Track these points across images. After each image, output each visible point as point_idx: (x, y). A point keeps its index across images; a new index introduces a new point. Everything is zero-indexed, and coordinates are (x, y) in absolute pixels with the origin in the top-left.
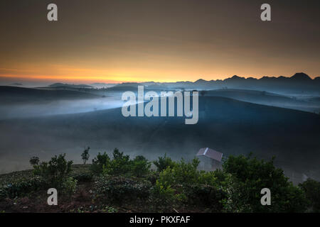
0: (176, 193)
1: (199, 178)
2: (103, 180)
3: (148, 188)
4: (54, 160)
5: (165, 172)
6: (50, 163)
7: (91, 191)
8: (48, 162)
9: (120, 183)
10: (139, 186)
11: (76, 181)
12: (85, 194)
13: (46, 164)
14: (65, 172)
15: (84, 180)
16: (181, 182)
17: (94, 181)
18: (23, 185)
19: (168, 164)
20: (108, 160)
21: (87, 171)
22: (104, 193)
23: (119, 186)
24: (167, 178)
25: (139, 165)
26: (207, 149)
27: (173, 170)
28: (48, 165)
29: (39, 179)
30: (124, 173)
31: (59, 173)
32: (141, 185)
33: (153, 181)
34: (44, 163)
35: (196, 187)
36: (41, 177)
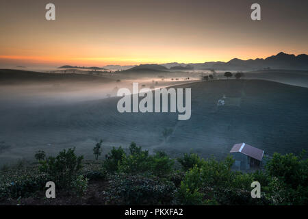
0: (205, 197)
1: (234, 181)
2: (119, 179)
3: (171, 190)
4: (62, 154)
5: (191, 172)
6: (58, 158)
7: (104, 192)
8: (56, 156)
9: (138, 183)
10: (160, 188)
11: (87, 179)
12: (98, 195)
13: (54, 159)
14: (75, 168)
15: (96, 178)
16: (212, 184)
17: (107, 181)
18: (28, 183)
19: (194, 162)
20: (123, 155)
21: (99, 168)
22: (119, 194)
23: (137, 187)
24: (194, 179)
25: (159, 162)
26: (244, 144)
27: (201, 169)
28: (56, 160)
29: (46, 176)
30: (143, 171)
31: (68, 170)
32: (163, 187)
33: (177, 182)
34: (50, 158)
35: (231, 192)
36: (47, 174)
